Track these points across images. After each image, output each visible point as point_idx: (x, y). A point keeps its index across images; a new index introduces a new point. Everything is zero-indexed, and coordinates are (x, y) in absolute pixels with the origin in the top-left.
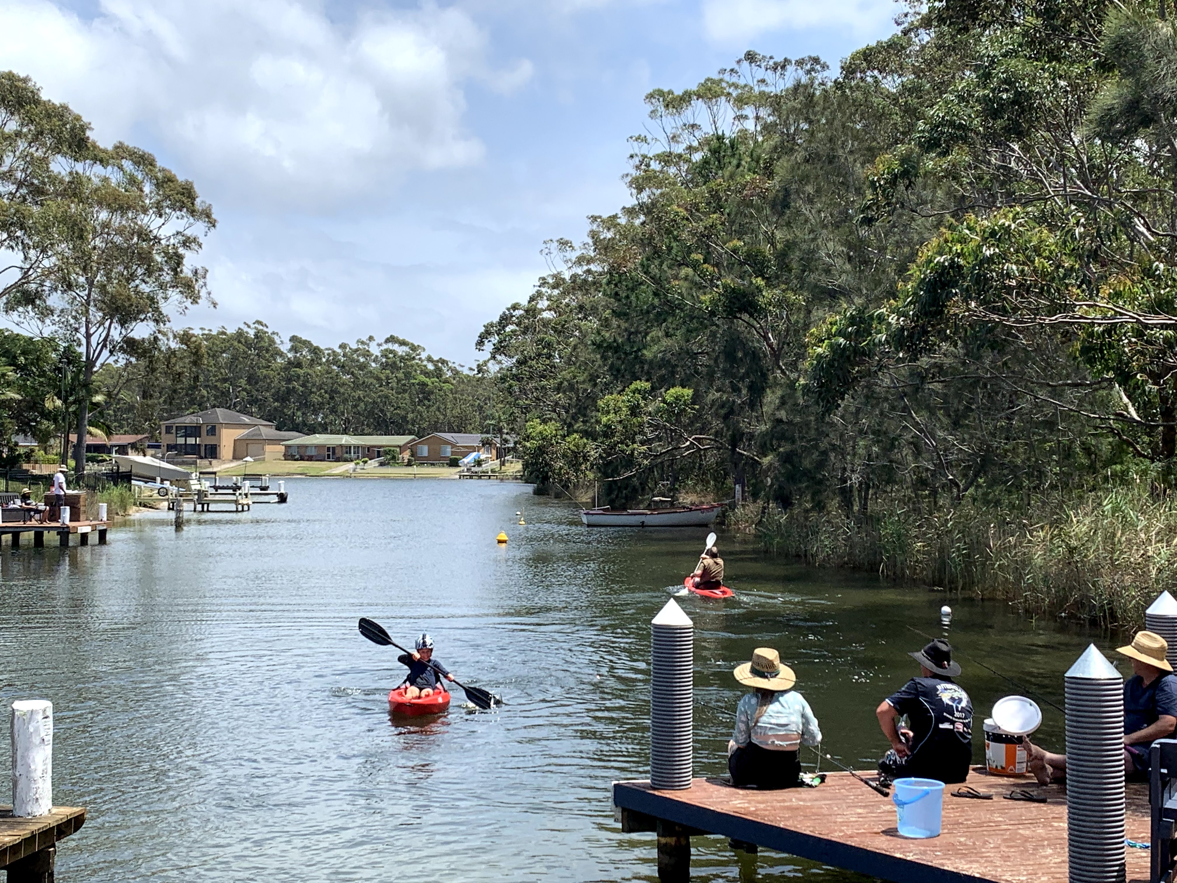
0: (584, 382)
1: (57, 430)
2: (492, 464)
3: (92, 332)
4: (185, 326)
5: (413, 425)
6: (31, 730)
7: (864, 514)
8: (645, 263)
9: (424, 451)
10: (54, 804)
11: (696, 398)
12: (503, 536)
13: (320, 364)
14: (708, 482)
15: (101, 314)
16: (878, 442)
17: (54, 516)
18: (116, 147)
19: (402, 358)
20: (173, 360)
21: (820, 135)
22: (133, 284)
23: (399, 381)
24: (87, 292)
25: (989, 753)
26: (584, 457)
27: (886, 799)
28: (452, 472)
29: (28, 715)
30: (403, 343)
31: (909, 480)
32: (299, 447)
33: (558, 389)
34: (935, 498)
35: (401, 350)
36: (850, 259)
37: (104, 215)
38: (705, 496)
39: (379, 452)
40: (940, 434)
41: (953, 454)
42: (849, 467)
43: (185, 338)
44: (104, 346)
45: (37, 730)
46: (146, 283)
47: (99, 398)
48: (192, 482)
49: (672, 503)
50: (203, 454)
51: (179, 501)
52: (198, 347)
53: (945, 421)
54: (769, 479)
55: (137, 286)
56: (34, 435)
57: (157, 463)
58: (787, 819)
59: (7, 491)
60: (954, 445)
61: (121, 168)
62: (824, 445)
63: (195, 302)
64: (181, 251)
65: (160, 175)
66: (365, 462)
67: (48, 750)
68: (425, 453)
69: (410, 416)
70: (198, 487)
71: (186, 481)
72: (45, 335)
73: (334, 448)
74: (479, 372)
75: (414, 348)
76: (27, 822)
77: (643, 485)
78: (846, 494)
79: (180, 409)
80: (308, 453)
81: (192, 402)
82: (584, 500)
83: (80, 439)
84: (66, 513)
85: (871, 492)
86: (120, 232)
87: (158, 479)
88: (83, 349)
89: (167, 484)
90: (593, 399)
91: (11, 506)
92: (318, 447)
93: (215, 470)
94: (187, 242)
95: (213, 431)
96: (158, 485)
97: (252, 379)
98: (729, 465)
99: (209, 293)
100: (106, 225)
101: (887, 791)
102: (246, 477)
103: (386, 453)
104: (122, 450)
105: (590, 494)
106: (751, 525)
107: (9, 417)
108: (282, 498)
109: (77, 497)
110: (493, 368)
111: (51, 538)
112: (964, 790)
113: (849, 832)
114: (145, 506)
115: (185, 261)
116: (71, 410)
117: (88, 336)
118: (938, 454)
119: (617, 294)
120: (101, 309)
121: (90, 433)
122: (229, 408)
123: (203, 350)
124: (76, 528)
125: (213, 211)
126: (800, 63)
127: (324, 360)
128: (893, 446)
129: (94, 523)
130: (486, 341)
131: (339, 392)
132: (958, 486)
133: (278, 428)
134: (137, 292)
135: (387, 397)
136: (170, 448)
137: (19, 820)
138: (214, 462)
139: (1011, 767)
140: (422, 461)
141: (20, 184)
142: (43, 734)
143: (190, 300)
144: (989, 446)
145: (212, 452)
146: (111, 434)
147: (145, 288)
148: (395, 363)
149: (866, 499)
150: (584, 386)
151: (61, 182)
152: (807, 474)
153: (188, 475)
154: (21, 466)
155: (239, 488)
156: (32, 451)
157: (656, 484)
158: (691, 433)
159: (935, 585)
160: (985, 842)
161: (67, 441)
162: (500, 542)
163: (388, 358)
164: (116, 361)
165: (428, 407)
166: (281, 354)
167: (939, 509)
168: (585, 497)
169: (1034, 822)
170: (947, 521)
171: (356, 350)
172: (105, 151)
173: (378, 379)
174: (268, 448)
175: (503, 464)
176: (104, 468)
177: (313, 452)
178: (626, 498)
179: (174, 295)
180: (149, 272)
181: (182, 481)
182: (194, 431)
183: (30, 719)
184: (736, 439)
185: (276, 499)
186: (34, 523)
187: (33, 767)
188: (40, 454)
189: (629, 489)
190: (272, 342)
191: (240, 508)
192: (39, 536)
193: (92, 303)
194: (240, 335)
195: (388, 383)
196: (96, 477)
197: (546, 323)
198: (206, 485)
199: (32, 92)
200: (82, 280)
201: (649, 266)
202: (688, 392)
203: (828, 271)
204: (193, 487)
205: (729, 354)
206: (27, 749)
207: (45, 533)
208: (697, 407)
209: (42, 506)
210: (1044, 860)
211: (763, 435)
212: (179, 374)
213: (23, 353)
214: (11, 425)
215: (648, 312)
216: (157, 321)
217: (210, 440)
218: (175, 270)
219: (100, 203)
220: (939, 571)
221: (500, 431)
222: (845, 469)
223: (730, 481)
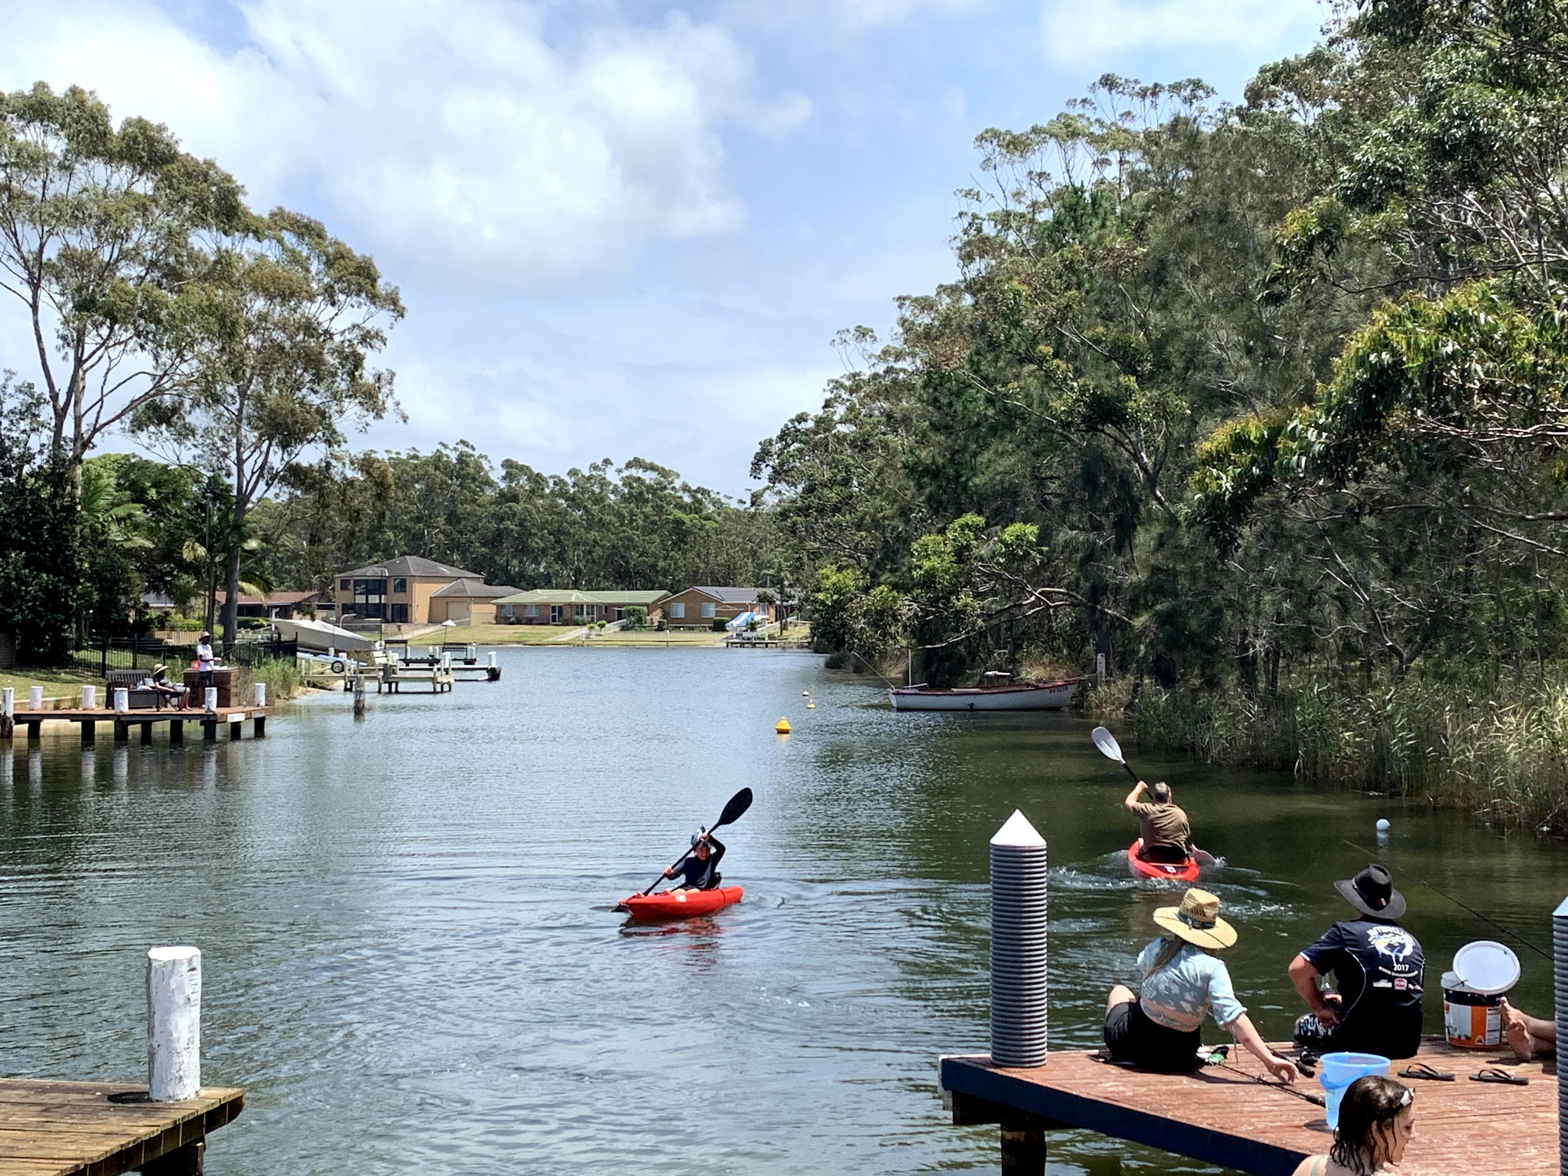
0: (893, 518)
1: (198, 586)
2: (769, 627)
3: (245, 456)
4: (367, 448)
5: (665, 577)
6: (173, 985)
7: (1273, 693)
8: (975, 359)
9: (680, 610)
10: (202, 1085)
11: (1044, 537)
12: (785, 725)
13: (542, 497)
14: (1059, 650)
15: (256, 434)
16: (1291, 596)
17: (197, 699)
18: (273, 215)
19: (649, 488)
20: (350, 492)
21: (1207, 185)
22: (299, 394)
23: (646, 517)
24: (237, 406)
25: (1449, 1019)
26: (894, 617)
27: (1310, 1080)
28: (717, 639)
29: (170, 967)
30: (653, 468)
31: (1333, 647)
32: (516, 606)
33: (859, 526)
34: (1369, 671)
35: (649, 477)
36: (1249, 351)
37: (260, 305)
38: (1055, 670)
39: (620, 612)
40: (1374, 584)
41: (1392, 612)
42: (1251, 630)
43: (366, 464)
44: (261, 476)
45: (180, 986)
46: (316, 392)
47: (253, 544)
48: (375, 654)
49: (1011, 679)
50: (389, 617)
51: (359, 679)
52: (384, 475)
53: (1382, 568)
54: (1142, 647)
55: (304, 397)
56: (169, 593)
57: (330, 628)
58: (1177, 1107)
59: (134, 668)
60: (1394, 599)
61: (280, 241)
62: (1218, 598)
63: (379, 416)
64: (361, 350)
65: (331, 250)
66: (602, 626)
67: (196, 1012)
68: (681, 614)
69: (661, 564)
70: (384, 661)
71: (369, 652)
72: (184, 462)
73: (560, 608)
74: (753, 504)
75: (664, 473)
76: (169, 1108)
77: (973, 654)
78: (1247, 666)
79: (359, 558)
80: (528, 614)
81: (375, 548)
82: (893, 675)
83: (229, 599)
84: (212, 695)
85: (1282, 663)
86: (282, 326)
87: (332, 651)
88: (233, 481)
89: (343, 656)
90: (905, 541)
91: (141, 687)
92: (539, 606)
93: (405, 638)
94: (367, 338)
95: (402, 585)
96: (331, 658)
97: (453, 518)
98: (1087, 627)
99: (398, 404)
100: (263, 317)
101: (1312, 1069)
102: (447, 647)
103: (630, 613)
104: (285, 612)
105: (902, 667)
106: (1118, 709)
107: (138, 570)
108: (494, 675)
109: (226, 676)
110: (770, 500)
111: (193, 729)
112: (1416, 1068)
113: (1261, 1126)
114: (314, 686)
115: (366, 363)
116: (217, 559)
117: (240, 463)
118: (1373, 613)
119: (936, 400)
120: (256, 428)
121: (242, 590)
122: (423, 556)
123: (390, 480)
124: (225, 716)
125: (401, 295)
126: (1176, 88)
127: (547, 491)
128: (1311, 602)
129: (248, 708)
130: (763, 466)
131: (569, 533)
132: (1400, 655)
133: (488, 582)
134: (302, 403)
135: (630, 539)
136: (346, 608)
137: (158, 1105)
138: (404, 626)
139: (1480, 1037)
140: (678, 625)
141: (152, 265)
142: (188, 992)
143: (372, 414)
144: (1442, 601)
145: (402, 614)
146: (270, 590)
147: (315, 400)
148: (641, 493)
149: (1275, 671)
150: (894, 523)
151: (205, 262)
152: (1192, 638)
153: (371, 644)
154: (152, 635)
155: (438, 662)
156: (167, 614)
157: (990, 653)
158: (1036, 586)
159: (1370, 790)
160: (1446, 1140)
161: (213, 601)
162: (781, 732)
163: (631, 487)
164: (277, 496)
165: (685, 552)
166: (490, 483)
167: (1375, 686)
168: (895, 672)
169: (1511, 1112)
170: (1385, 703)
171: (590, 478)
172: (260, 219)
173: (621, 517)
174: (475, 608)
175: (784, 627)
176: (260, 636)
177: (533, 613)
178: (949, 671)
179: (352, 408)
180: (318, 378)
181: (362, 652)
182: (378, 586)
183: (172, 972)
184: (1098, 591)
185: (485, 676)
186: (170, 709)
187: (175, 1035)
188: (177, 618)
189: (955, 661)
190: (479, 468)
191: (439, 689)
192: (176, 726)
193: (245, 421)
194: (437, 460)
195: (631, 521)
196: (251, 648)
197: (840, 439)
198: (394, 658)
199: (168, 145)
200: (231, 389)
201: (979, 362)
202: (1031, 530)
203: (1219, 368)
204: (378, 661)
205: (1089, 478)
206: (168, 1012)
207: (185, 722)
208: (1045, 549)
209: (180, 687)
210: (1526, 1164)
211: (1134, 586)
212: (358, 512)
213: (154, 485)
214: (139, 580)
215: (978, 424)
216: (329, 442)
217: (398, 599)
218: (351, 374)
219: (254, 288)
220: (1376, 770)
221: (781, 582)
222: (1245, 634)
223: (1090, 648)
